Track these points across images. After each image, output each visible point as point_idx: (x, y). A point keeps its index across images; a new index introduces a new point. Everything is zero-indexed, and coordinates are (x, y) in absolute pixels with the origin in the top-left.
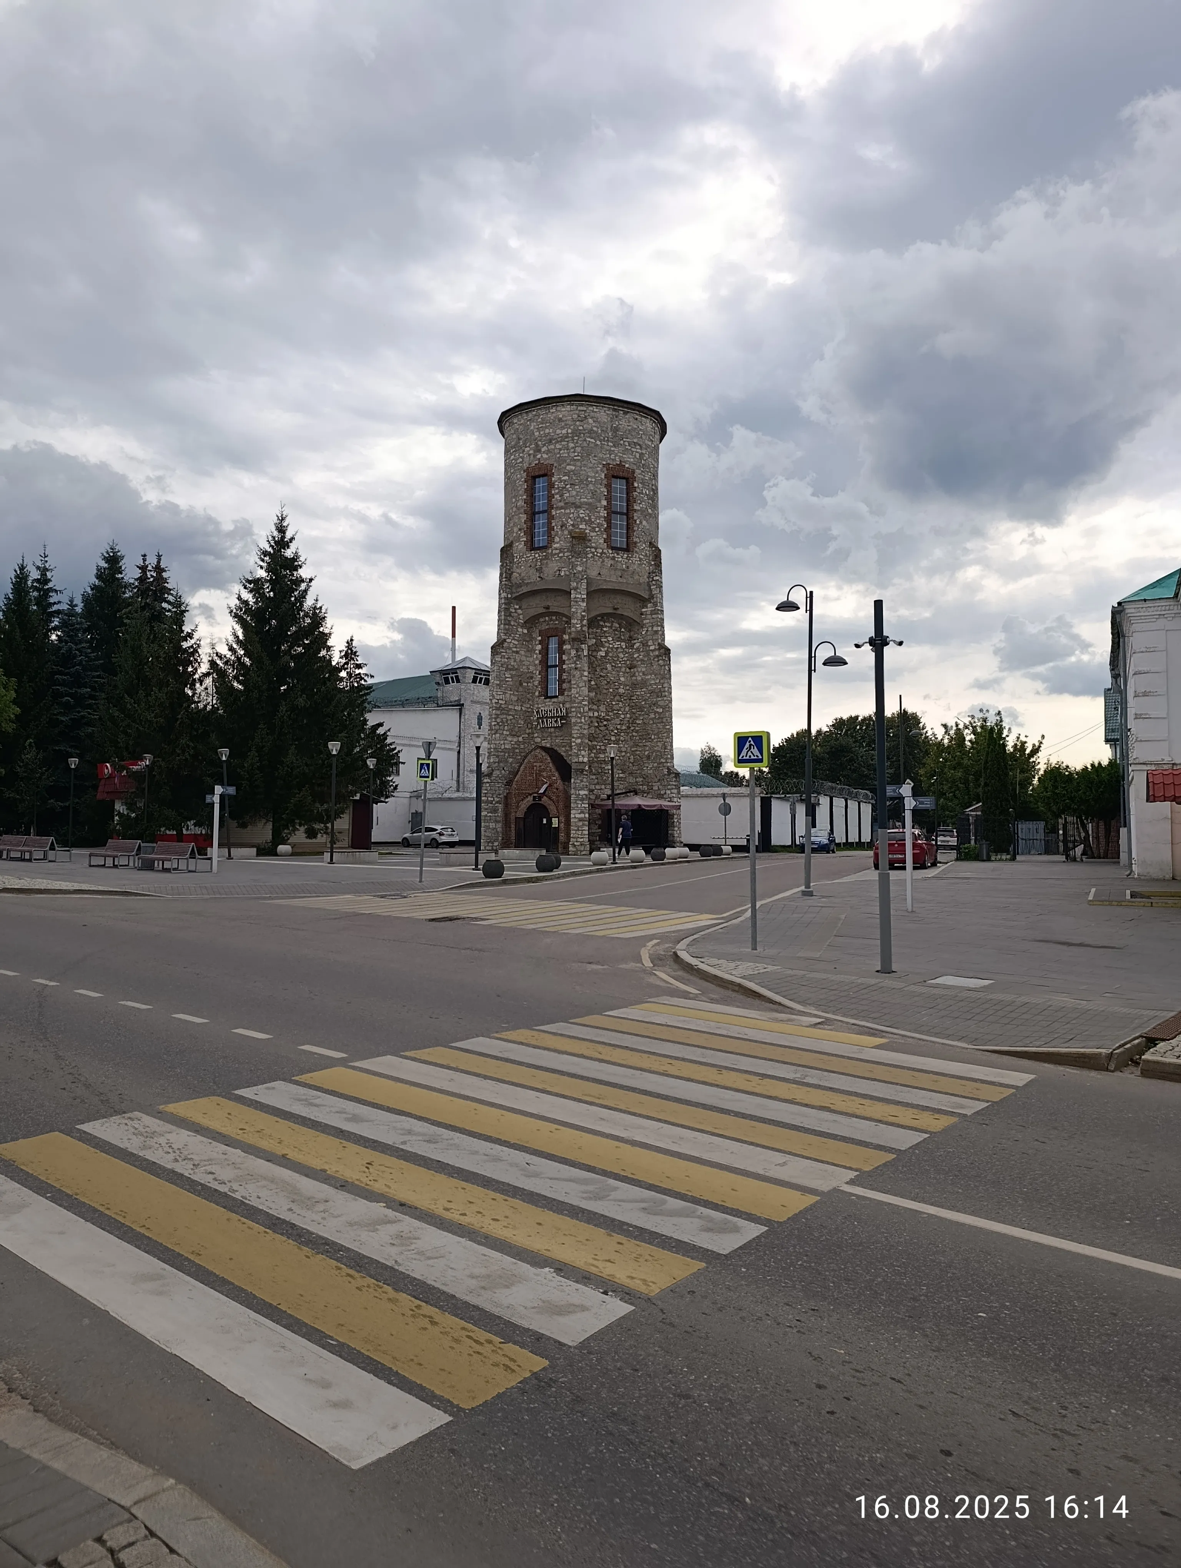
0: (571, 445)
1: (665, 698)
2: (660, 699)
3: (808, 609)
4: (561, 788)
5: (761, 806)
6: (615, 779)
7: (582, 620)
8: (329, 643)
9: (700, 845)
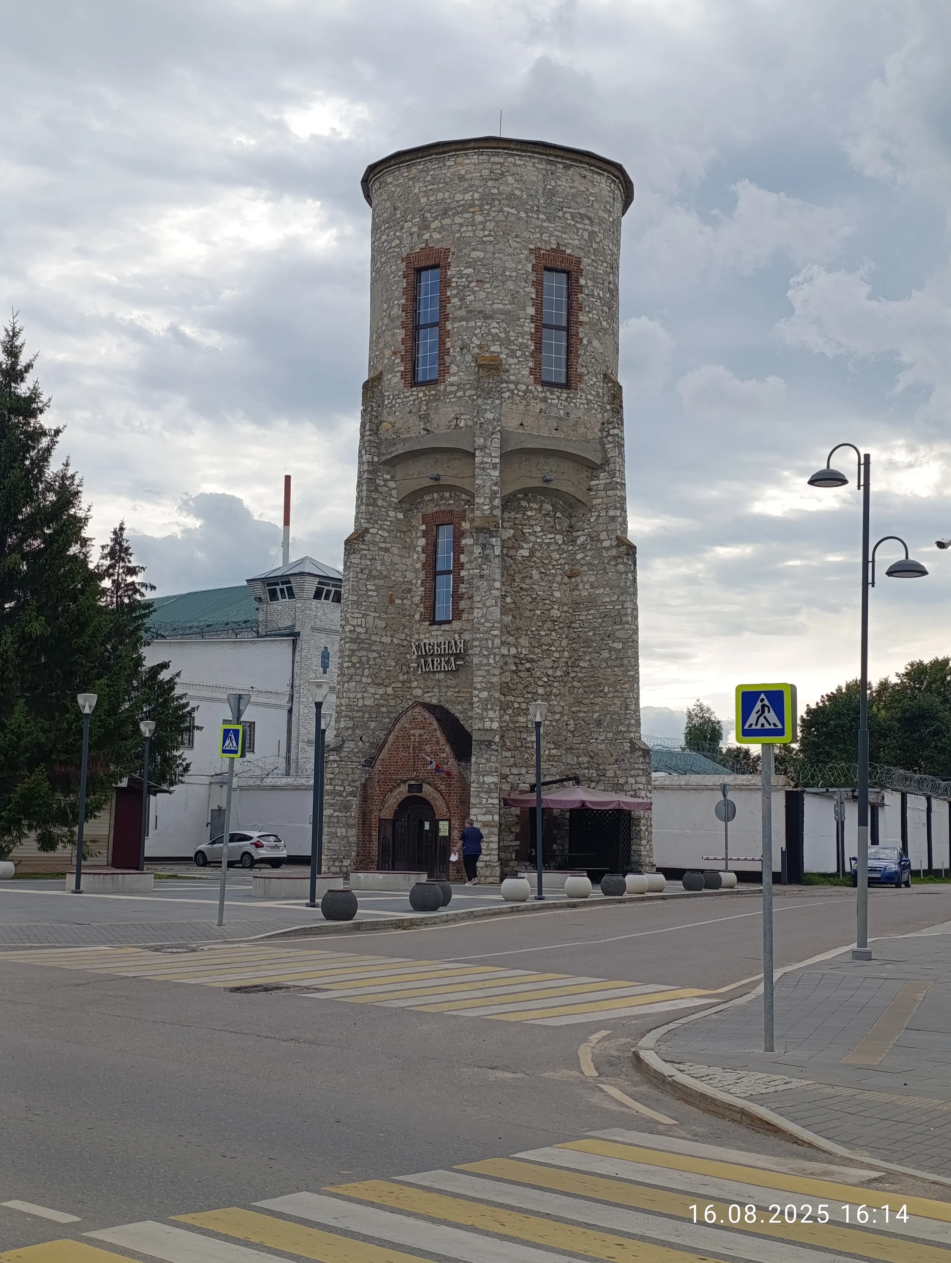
0: (479, 218)
1: (627, 626)
2: (618, 627)
3: (862, 483)
4: (454, 772)
5: (786, 807)
6: (544, 758)
7: (492, 499)
8: (85, 533)
9: (683, 871)
